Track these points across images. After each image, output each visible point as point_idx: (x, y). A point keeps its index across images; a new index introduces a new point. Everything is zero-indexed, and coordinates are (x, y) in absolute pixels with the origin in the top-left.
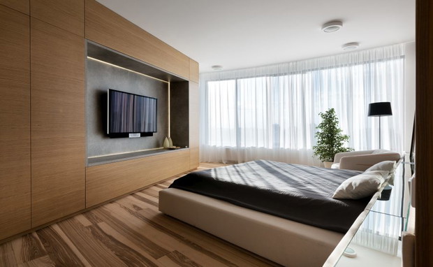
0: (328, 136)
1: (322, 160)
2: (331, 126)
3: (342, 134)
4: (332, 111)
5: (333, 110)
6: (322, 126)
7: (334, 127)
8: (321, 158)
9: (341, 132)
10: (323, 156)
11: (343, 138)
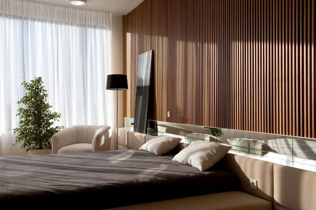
0: (34, 113)
1: (27, 148)
2: (38, 101)
3: (51, 110)
4: (39, 80)
5: (40, 78)
6: (26, 100)
7: (42, 102)
8: (25, 145)
9: (50, 109)
10: (28, 141)
11: (53, 116)
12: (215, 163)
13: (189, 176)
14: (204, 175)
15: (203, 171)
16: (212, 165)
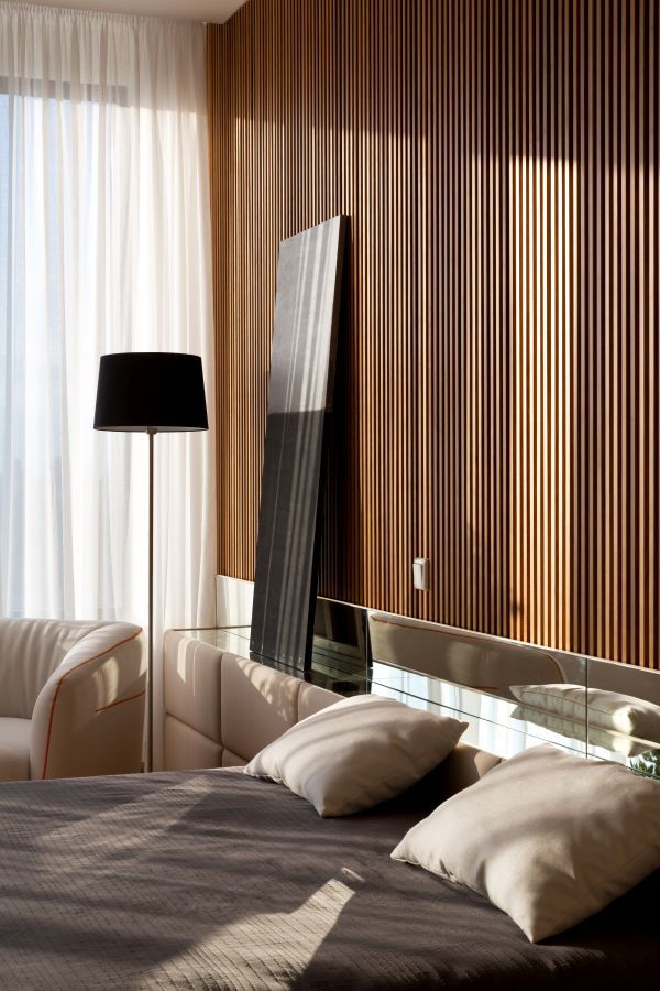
12: (617, 891)
13: (446, 975)
14: (538, 965)
15: (539, 942)
16: (595, 903)
